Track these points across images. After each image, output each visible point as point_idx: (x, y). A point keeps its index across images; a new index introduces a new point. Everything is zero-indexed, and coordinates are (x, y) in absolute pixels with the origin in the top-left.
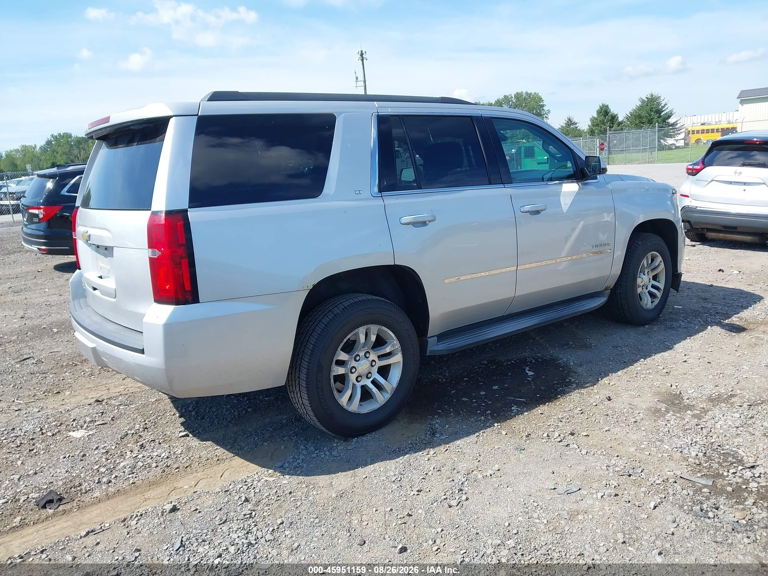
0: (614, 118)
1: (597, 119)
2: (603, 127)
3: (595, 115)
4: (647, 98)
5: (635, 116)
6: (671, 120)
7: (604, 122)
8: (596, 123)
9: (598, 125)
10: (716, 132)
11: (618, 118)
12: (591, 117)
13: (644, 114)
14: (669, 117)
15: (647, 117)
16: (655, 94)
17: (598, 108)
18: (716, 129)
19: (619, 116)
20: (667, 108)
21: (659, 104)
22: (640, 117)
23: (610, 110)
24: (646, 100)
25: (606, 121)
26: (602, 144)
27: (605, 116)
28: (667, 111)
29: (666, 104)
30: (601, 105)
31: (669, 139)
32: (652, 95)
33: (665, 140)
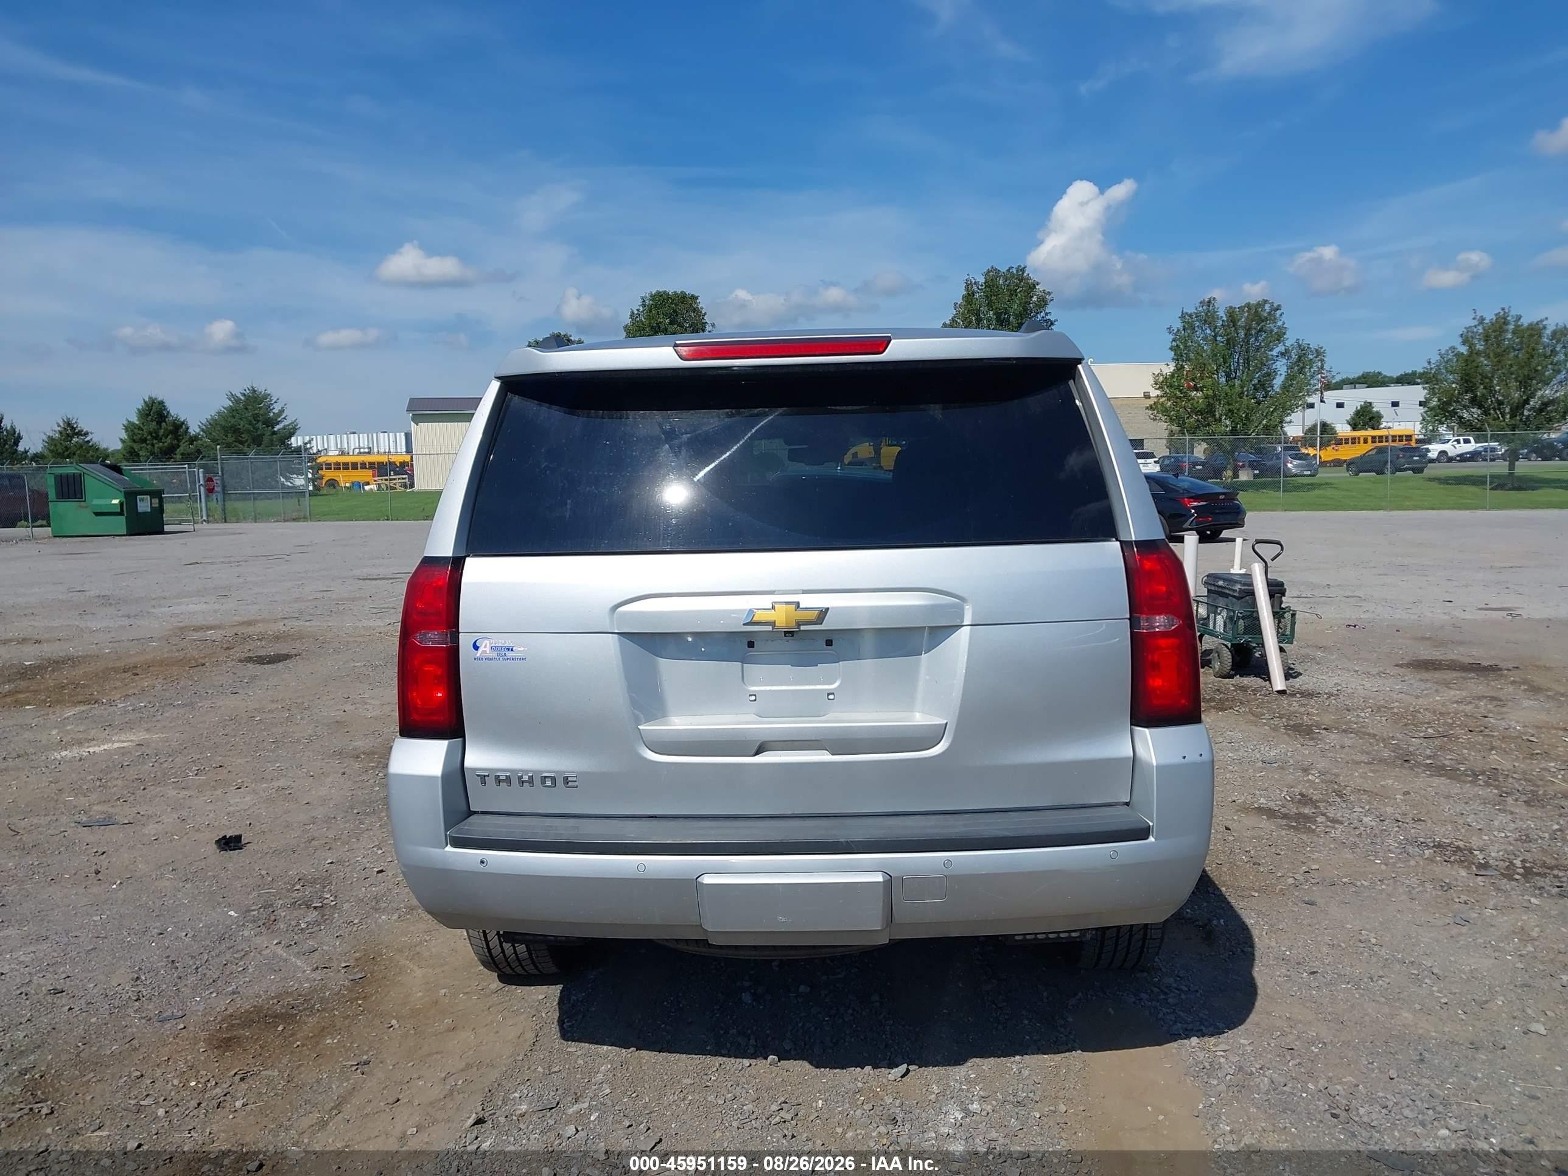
0: (178, 428)
1: (140, 429)
2: (156, 446)
3: (135, 420)
4: (244, 395)
5: (223, 427)
6: (296, 441)
7: (158, 436)
8: (139, 436)
9: (144, 441)
10: (361, 468)
11: (188, 428)
12: (125, 423)
13: (243, 425)
14: (291, 435)
15: (249, 431)
16: (261, 388)
17: (140, 405)
18: (361, 464)
19: (190, 424)
20: (285, 418)
21: (269, 408)
22: (236, 431)
23: (168, 412)
24: (243, 398)
25: (161, 432)
26: (210, 480)
27: (159, 423)
28: (286, 423)
29: (282, 411)
30: (147, 399)
31: (295, 476)
32: (254, 391)
33: (288, 479)
